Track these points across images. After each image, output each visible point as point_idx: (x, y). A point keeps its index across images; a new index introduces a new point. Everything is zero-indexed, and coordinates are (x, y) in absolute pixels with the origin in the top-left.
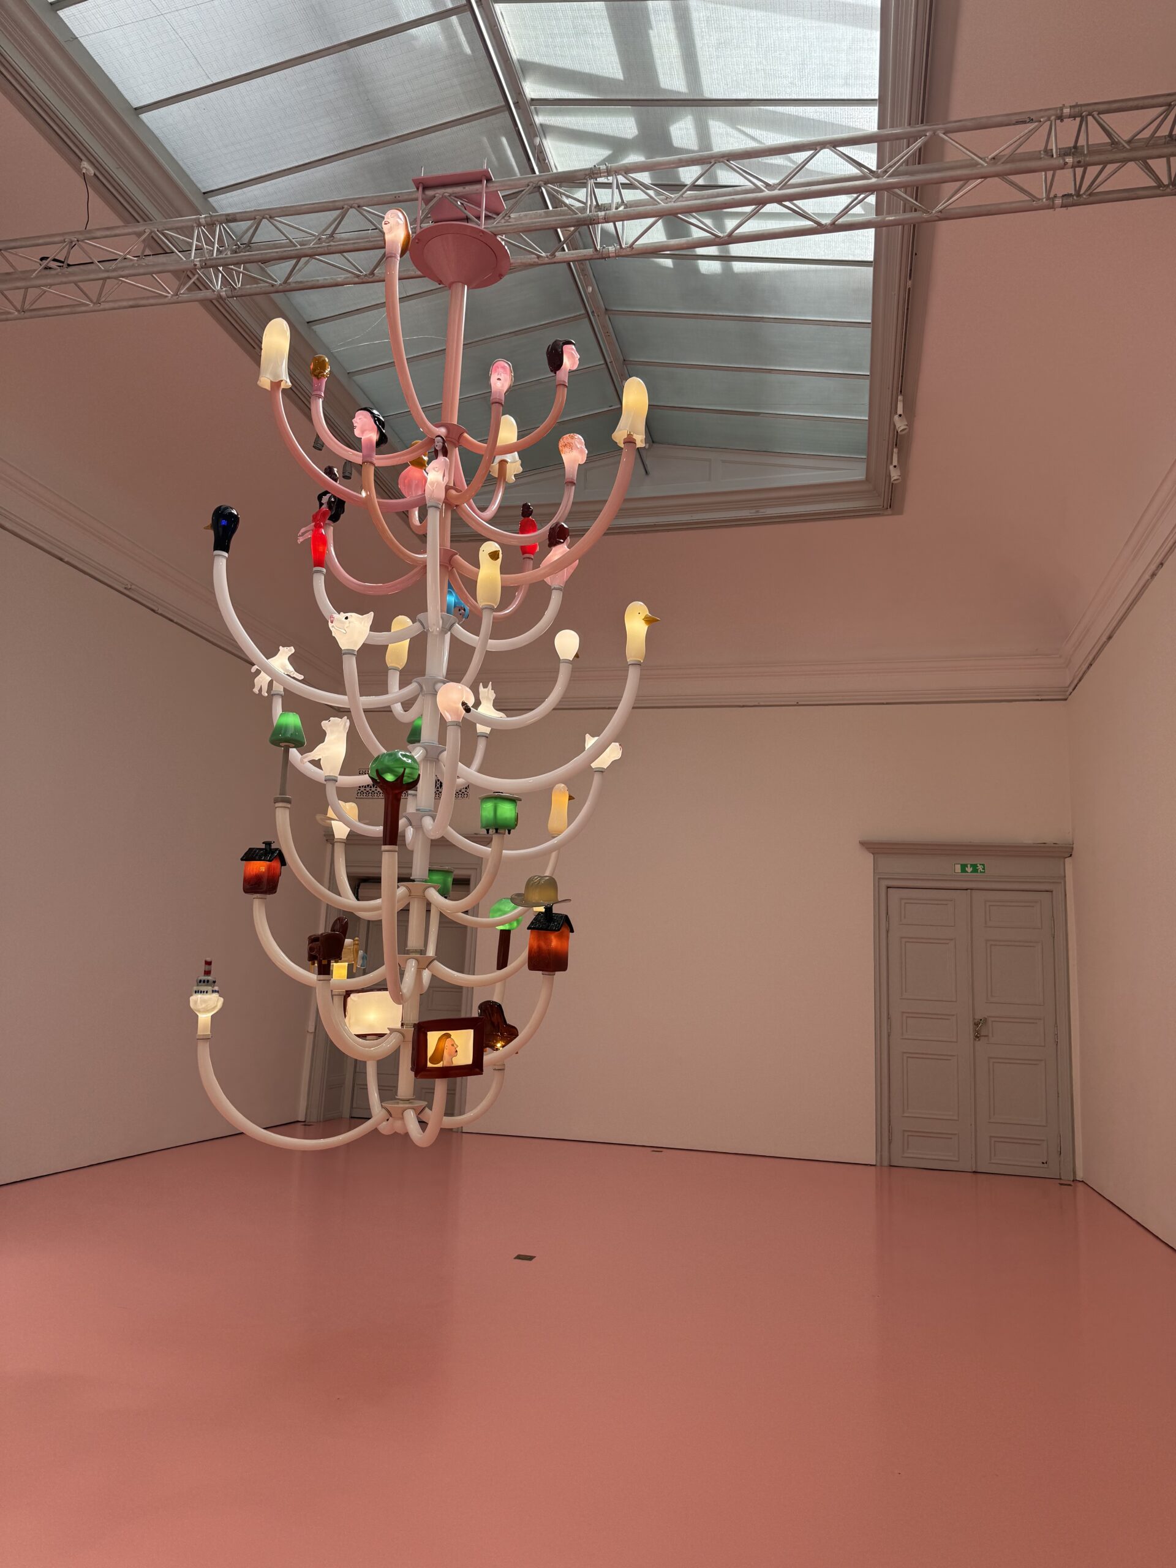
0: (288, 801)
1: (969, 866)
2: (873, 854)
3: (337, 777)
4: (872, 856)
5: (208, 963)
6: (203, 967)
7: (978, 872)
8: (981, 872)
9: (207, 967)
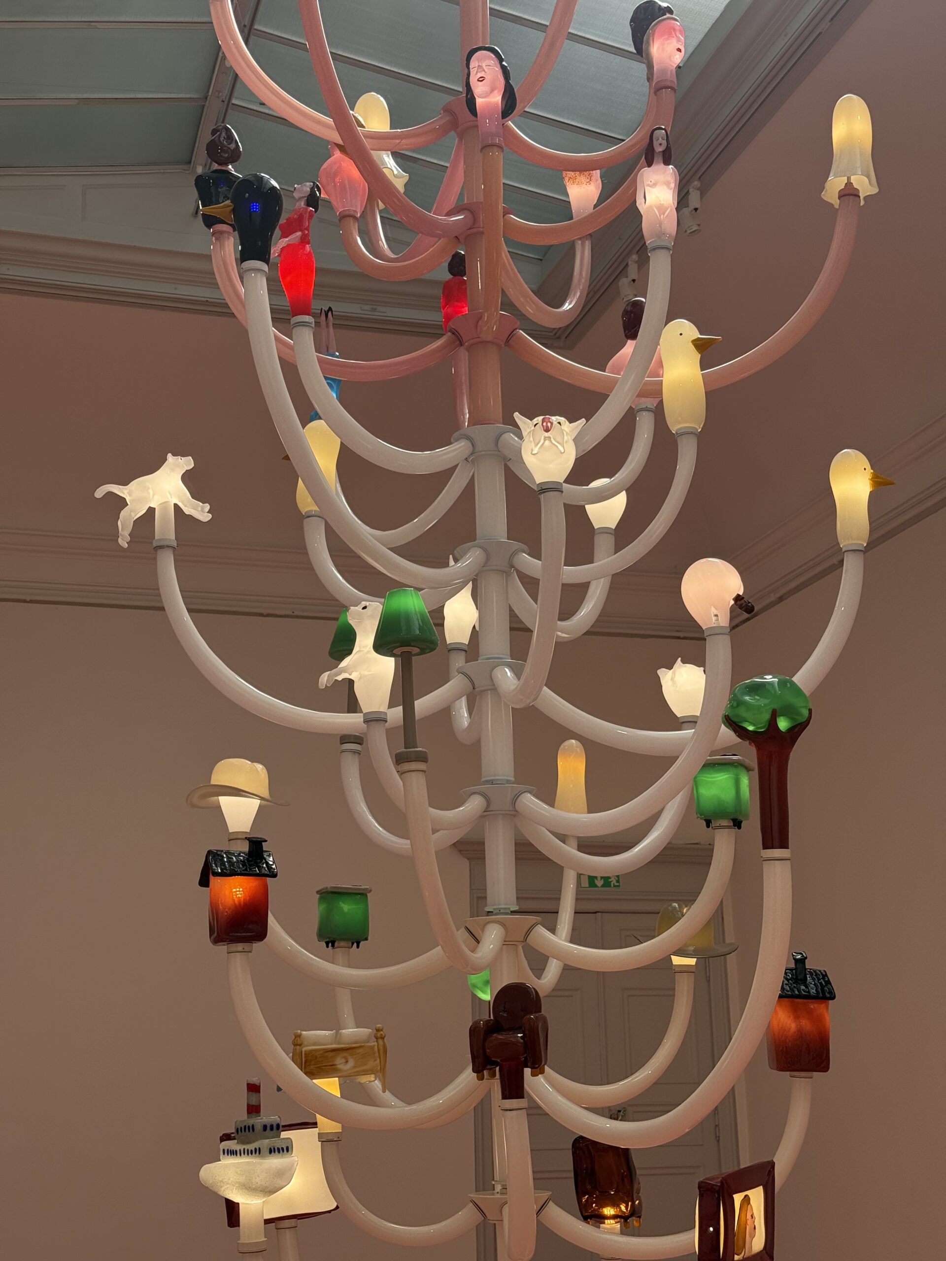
0: (422, 758)
1: (599, 879)
2: (468, 859)
3: (385, 714)
4: (467, 862)
5: (254, 1088)
6: (243, 1098)
7: (610, 886)
8: (615, 886)
9: (254, 1096)
